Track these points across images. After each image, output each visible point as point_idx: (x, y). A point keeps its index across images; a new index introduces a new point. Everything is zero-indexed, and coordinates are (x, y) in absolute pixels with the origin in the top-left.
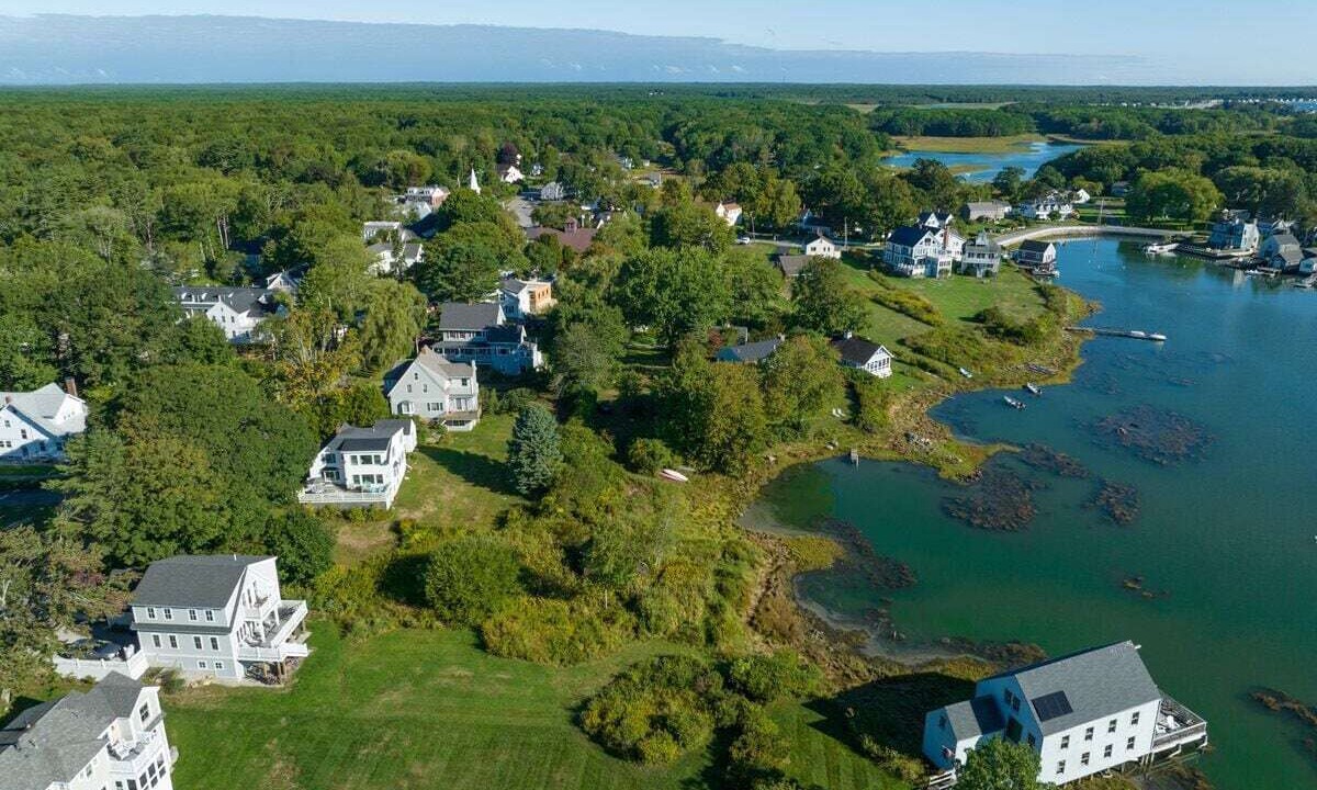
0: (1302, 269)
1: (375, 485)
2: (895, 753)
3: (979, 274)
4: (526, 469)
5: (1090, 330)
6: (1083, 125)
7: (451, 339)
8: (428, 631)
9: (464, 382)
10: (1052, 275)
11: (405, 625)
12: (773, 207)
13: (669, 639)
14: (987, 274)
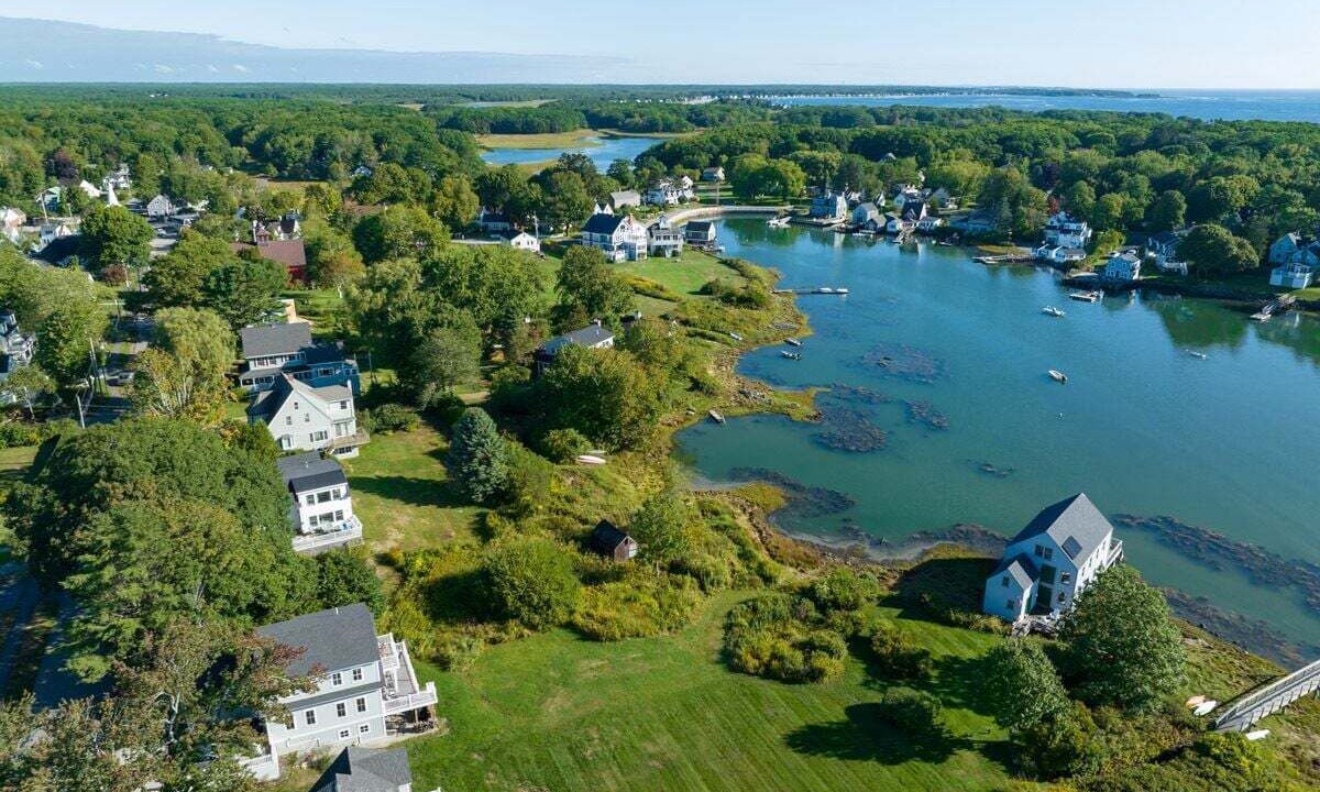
0: (889, 229)
1: (336, 524)
2: (978, 616)
3: (668, 254)
4: (483, 476)
5: (790, 291)
6: (628, 120)
7: (261, 367)
8: (520, 643)
9: (344, 407)
10: (720, 251)
11: (494, 642)
12: (454, 205)
13: (733, 588)
14: (675, 254)
